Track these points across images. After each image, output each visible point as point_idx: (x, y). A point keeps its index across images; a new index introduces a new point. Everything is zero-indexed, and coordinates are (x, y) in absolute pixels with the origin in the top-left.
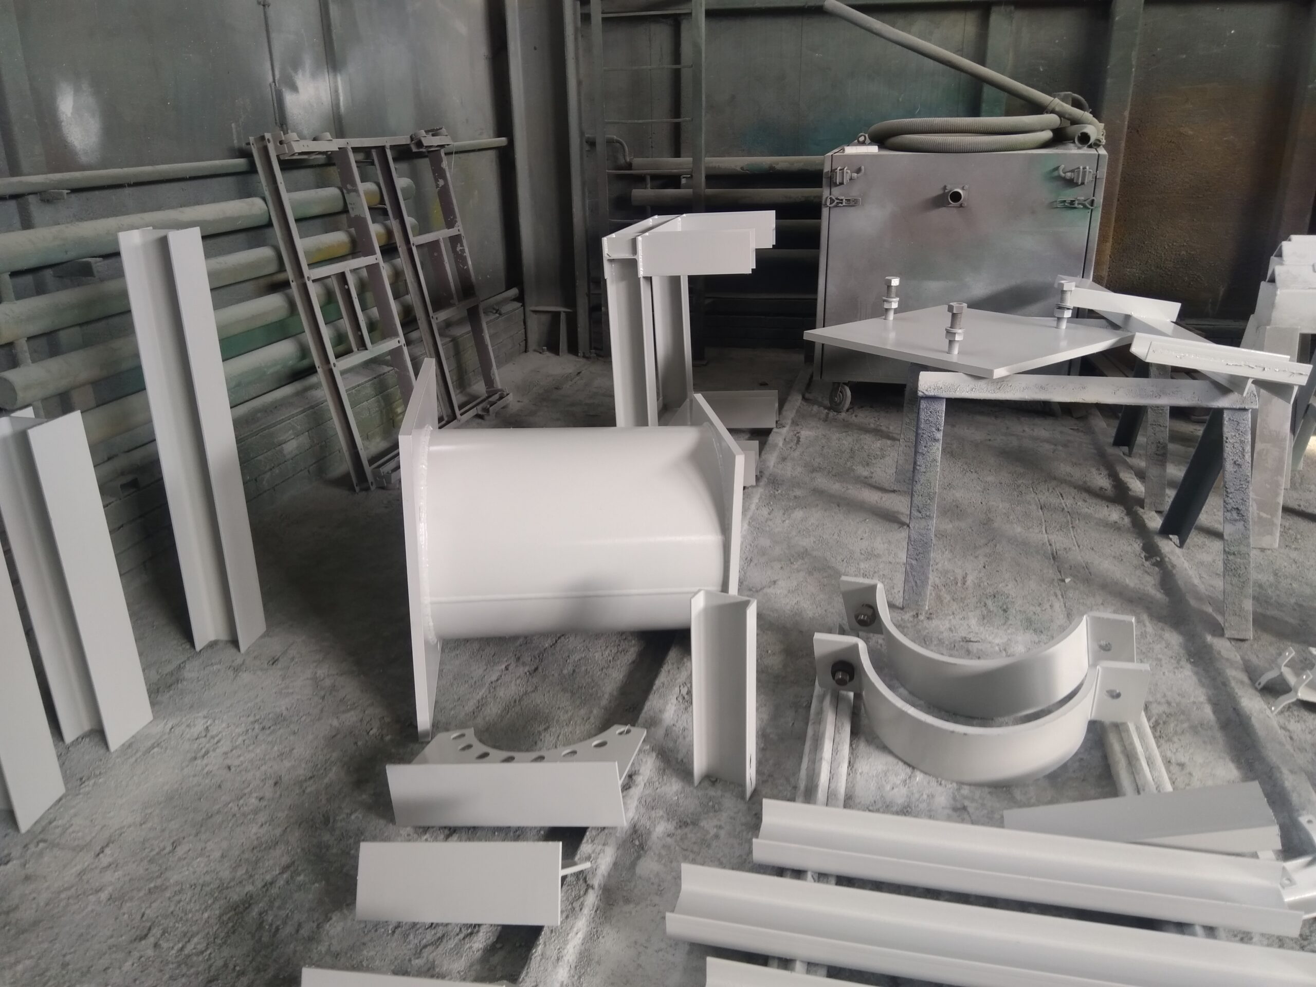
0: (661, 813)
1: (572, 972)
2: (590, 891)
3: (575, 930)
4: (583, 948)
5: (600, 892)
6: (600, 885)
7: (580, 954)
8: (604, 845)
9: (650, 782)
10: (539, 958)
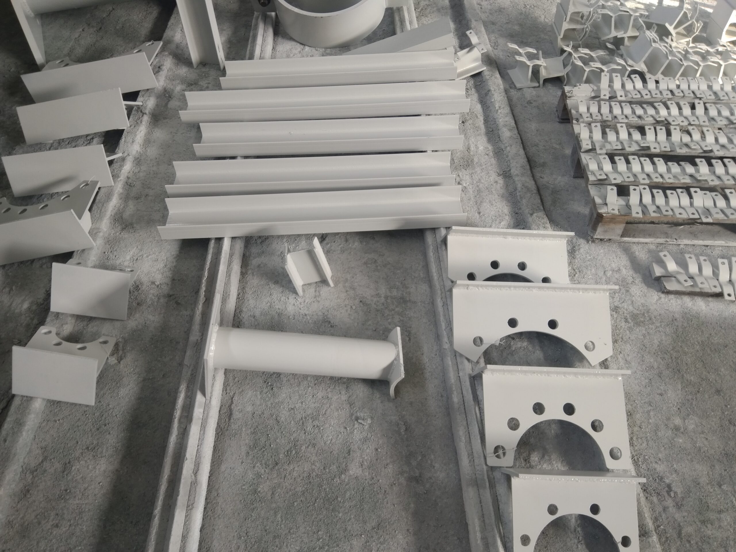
0: (178, 82)
1: (142, 147)
2: (145, 115)
3: (140, 130)
4: (145, 138)
5: (151, 116)
6: (149, 113)
7: (145, 140)
8: (149, 97)
9: (170, 70)
10: (123, 143)
